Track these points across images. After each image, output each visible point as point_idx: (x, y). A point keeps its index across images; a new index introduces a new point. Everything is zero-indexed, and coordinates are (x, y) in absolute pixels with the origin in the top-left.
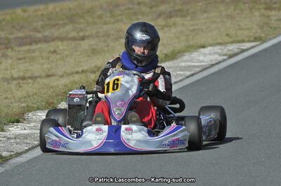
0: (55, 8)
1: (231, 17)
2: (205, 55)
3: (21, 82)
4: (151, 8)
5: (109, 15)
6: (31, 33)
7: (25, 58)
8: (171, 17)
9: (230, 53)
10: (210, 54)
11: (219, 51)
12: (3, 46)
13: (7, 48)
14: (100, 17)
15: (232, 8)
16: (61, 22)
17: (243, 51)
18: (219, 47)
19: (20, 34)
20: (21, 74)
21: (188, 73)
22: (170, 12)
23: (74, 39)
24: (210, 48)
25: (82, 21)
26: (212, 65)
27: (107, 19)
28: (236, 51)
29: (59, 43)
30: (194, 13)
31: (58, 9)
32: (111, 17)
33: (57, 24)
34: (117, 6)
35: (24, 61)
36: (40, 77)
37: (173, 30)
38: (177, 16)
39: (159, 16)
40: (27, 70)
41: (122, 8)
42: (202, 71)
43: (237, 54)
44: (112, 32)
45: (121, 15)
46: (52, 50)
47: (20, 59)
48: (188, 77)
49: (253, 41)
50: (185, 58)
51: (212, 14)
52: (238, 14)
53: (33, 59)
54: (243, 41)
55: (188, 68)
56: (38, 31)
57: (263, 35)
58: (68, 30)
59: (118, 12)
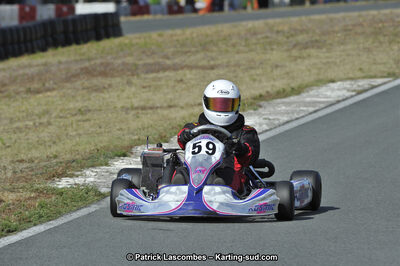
0: (192, 34)
1: (369, 50)
2: (333, 90)
3: (140, 111)
4: (288, 38)
5: (243, 44)
6: (161, 60)
7: (150, 86)
8: (306, 48)
9: (360, 89)
10: (338, 89)
11: (348, 86)
12: (129, 73)
13: (133, 75)
14: (234, 46)
15: (371, 40)
16: (193, 49)
17: (373, 87)
18: (348, 82)
19: (150, 61)
20: (142, 104)
21: (311, 109)
22: (307, 43)
23: (203, 68)
24: (339, 83)
25: (215, 49)
26: (338, 102)
27: (241, 48)
28: (367, 86)
29: (187, 72)
30: (331, 45)
31: (195, 35)
32: (245, 46)
33: (189, 52)
34: (255, 34)
35: (147, 89)
36: (161, 107)
37: (307, 62)
38: (313, 47)
39: (295, 46)
40: (149, 100)
41: (259, 36)
42: (325, 107)
43: (365, 91)
44: (244, 62)
45: (256, 44)
46: (179, 79)
47: (144, 87)
48: (311, 113)
49: (385, 77)
50: (311, 93)
51: (349, 47)
52: (377, 47)
53: (157, 88)
54: (375, 77)
55: (314, 103)
56: (168, 58)
57: (397, 71)
58: (199, 58)
59: (254, 41)
